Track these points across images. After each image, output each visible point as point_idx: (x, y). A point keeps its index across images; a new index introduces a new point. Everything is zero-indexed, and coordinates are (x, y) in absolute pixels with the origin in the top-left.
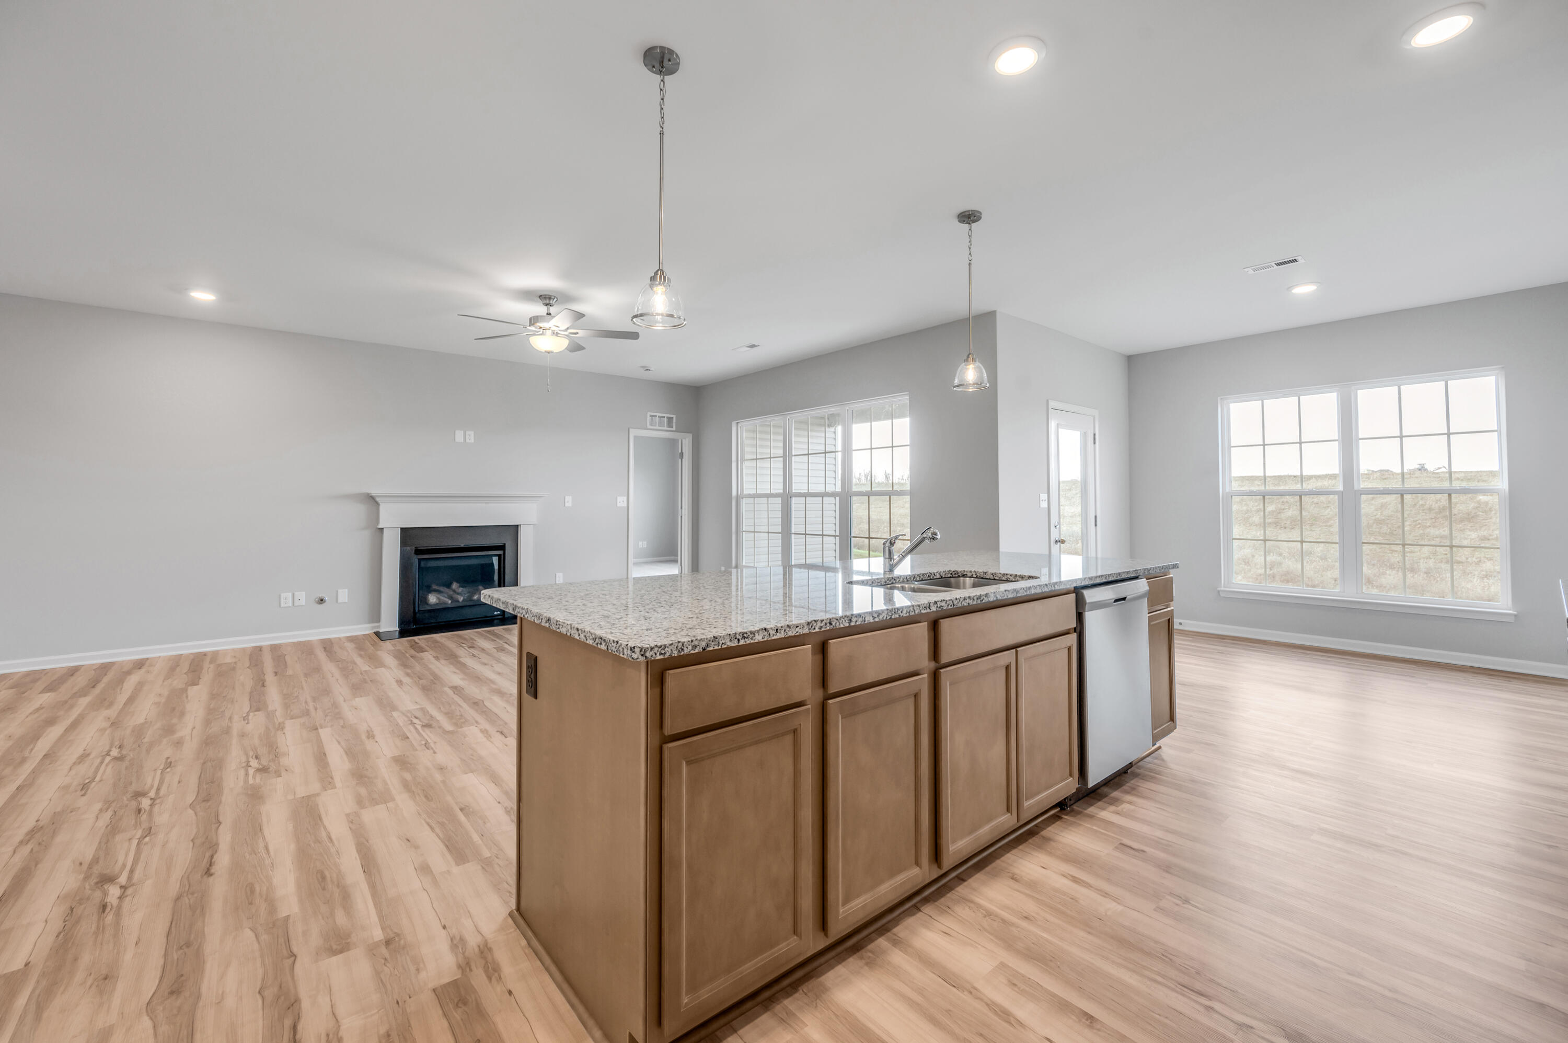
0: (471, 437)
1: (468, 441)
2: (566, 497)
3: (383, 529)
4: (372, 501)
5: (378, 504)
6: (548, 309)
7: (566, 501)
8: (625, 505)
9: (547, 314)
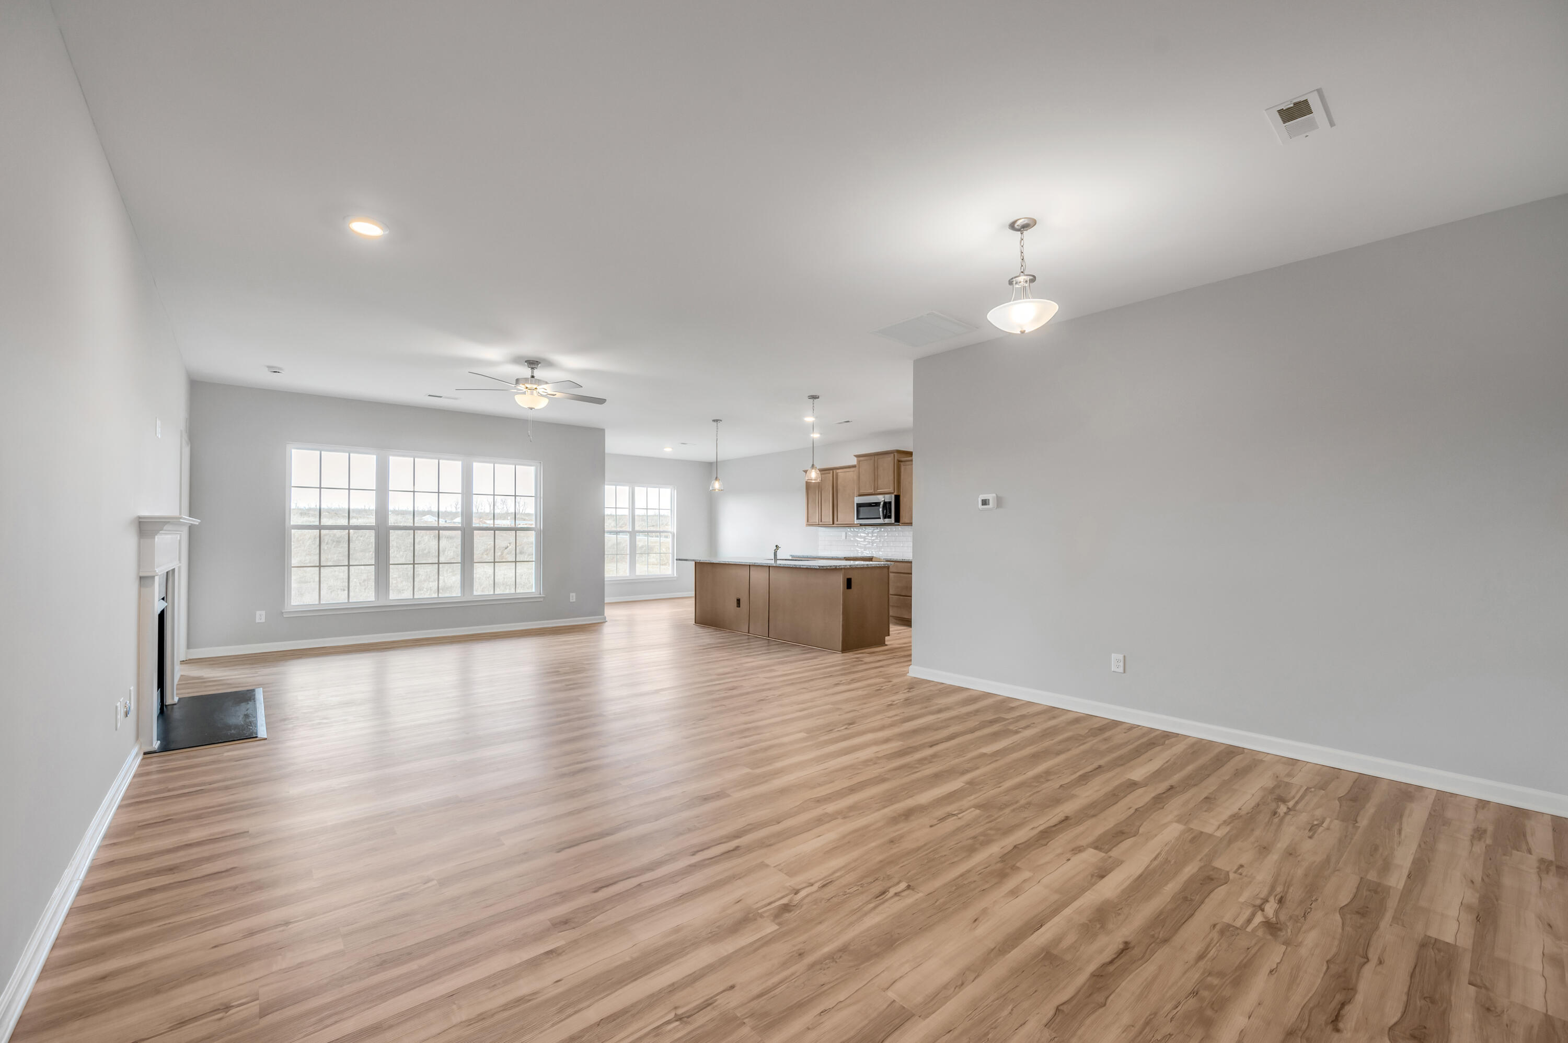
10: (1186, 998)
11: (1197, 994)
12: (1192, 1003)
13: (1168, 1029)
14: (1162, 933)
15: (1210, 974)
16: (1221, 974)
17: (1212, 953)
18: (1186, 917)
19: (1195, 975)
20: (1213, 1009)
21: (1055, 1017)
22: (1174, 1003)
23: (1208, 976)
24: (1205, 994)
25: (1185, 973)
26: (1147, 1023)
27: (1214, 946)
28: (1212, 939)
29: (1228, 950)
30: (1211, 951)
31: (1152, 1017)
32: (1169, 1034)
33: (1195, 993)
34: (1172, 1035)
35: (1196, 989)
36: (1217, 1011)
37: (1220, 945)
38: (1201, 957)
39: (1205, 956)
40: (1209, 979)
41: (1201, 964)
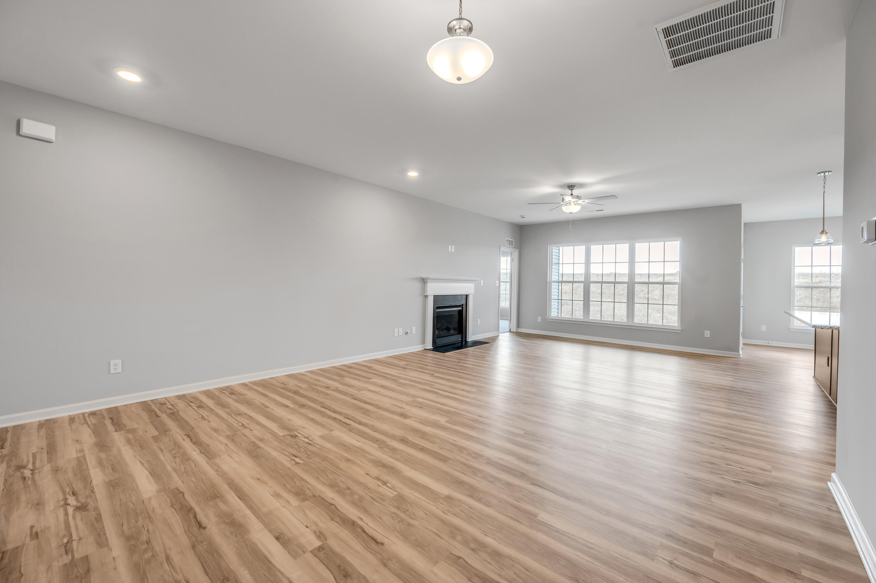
10: (149, 537)
11: (147, 543)
12: (144, 538)
13: (140, 523)
14: (201, 548)
15: (153, 556)
16: (148, 562)
17: (166, 566)
18: (207, 569)
19: (158, 548)
20: (133, 545)
21: (178, 491)
22: (151, 531)
23: (153, 555)
24: (144, 547)
25: (164, 544)
26: (150, 517)
27: (170, 570)
28: (177, 573)
29: (162, 576)
30: (169, 567)
31: (151, 520)
32: (137, 522)
33: (148, 542)
34: (136, 523)
35: (150, 544)
36: (130, 546)
37: (168, 574)
38: (168, 558)
39: (167, 561)
40: (151, 554)
41: (163, 556)
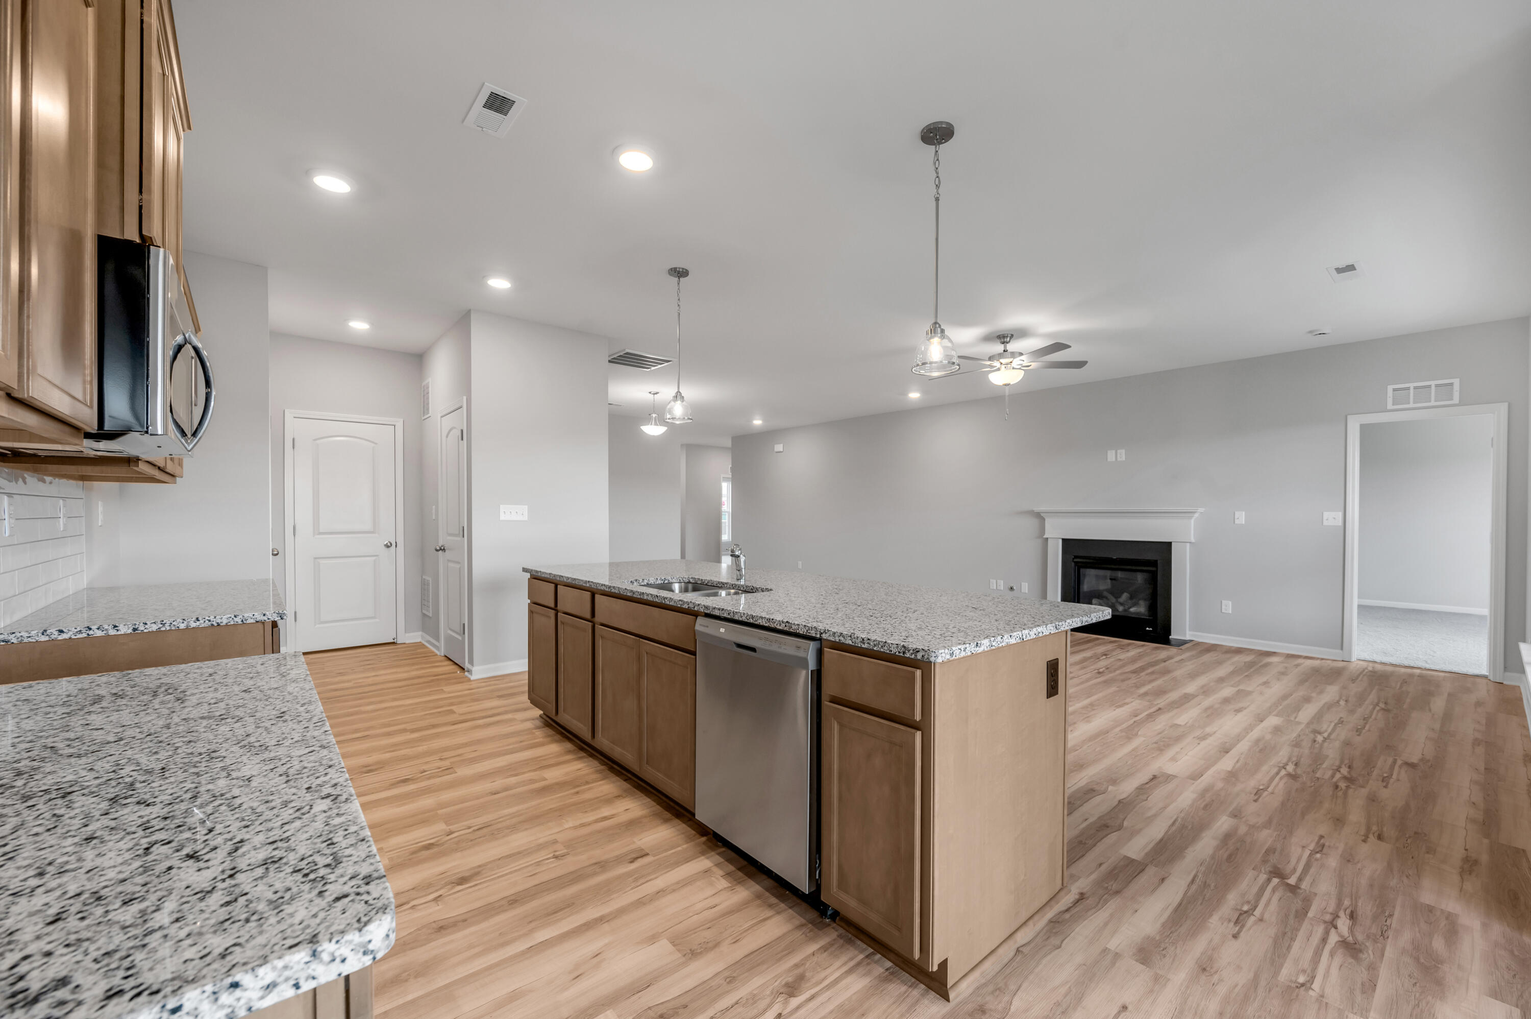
0: (1122, 455)
1: (1119, 459)
2: (1236, 513)
3: (1047, 538)
4: (1040, 517)
5: (1044, 520)
6: (1005, 347)
7: (1236, 517)
8: (1340, 523)
9: (1004, 351)
